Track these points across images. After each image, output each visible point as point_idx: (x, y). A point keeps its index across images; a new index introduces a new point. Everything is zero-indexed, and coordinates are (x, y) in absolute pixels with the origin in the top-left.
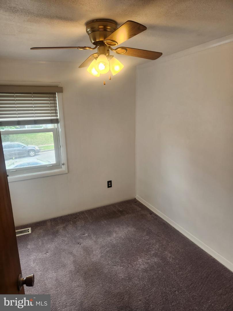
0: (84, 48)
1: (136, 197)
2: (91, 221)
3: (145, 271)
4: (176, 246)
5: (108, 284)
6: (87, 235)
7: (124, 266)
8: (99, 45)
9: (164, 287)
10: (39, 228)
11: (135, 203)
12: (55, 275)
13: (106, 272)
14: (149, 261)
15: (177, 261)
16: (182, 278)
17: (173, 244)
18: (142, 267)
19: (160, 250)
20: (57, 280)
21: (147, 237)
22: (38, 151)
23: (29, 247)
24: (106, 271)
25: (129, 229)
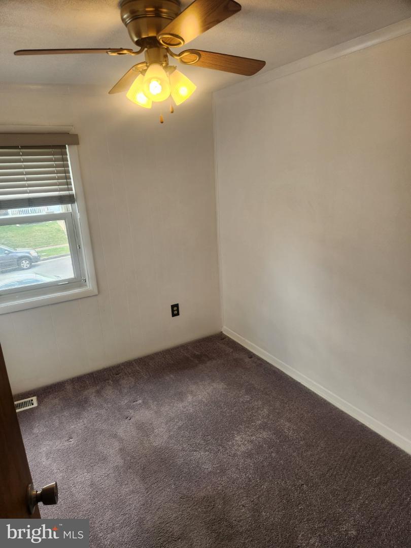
0: (119, 51)
1: (222, 330)
2: (146, 377)
3: (249, 455)
4: (298, 408)
5: (185, 484)
6: (140, 401)
7: (210, 450)
8: (148, 46)
9: (283, 480)
10: (51, 396)
11: (221, 340)
12: (88, 476)
13: (179, 463)
14: (254, 437)
15: (301, 435)
16: (312, 461)
17: (293, 405)
18: (243, 449)
19: (271, 417)
20: (92, 485)
21: (247, 398)
22: (37, 259)
23: (36, 431)
24: (180, 461)
25: (215, 385)
